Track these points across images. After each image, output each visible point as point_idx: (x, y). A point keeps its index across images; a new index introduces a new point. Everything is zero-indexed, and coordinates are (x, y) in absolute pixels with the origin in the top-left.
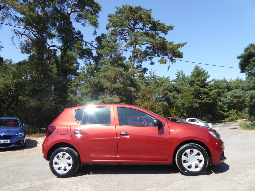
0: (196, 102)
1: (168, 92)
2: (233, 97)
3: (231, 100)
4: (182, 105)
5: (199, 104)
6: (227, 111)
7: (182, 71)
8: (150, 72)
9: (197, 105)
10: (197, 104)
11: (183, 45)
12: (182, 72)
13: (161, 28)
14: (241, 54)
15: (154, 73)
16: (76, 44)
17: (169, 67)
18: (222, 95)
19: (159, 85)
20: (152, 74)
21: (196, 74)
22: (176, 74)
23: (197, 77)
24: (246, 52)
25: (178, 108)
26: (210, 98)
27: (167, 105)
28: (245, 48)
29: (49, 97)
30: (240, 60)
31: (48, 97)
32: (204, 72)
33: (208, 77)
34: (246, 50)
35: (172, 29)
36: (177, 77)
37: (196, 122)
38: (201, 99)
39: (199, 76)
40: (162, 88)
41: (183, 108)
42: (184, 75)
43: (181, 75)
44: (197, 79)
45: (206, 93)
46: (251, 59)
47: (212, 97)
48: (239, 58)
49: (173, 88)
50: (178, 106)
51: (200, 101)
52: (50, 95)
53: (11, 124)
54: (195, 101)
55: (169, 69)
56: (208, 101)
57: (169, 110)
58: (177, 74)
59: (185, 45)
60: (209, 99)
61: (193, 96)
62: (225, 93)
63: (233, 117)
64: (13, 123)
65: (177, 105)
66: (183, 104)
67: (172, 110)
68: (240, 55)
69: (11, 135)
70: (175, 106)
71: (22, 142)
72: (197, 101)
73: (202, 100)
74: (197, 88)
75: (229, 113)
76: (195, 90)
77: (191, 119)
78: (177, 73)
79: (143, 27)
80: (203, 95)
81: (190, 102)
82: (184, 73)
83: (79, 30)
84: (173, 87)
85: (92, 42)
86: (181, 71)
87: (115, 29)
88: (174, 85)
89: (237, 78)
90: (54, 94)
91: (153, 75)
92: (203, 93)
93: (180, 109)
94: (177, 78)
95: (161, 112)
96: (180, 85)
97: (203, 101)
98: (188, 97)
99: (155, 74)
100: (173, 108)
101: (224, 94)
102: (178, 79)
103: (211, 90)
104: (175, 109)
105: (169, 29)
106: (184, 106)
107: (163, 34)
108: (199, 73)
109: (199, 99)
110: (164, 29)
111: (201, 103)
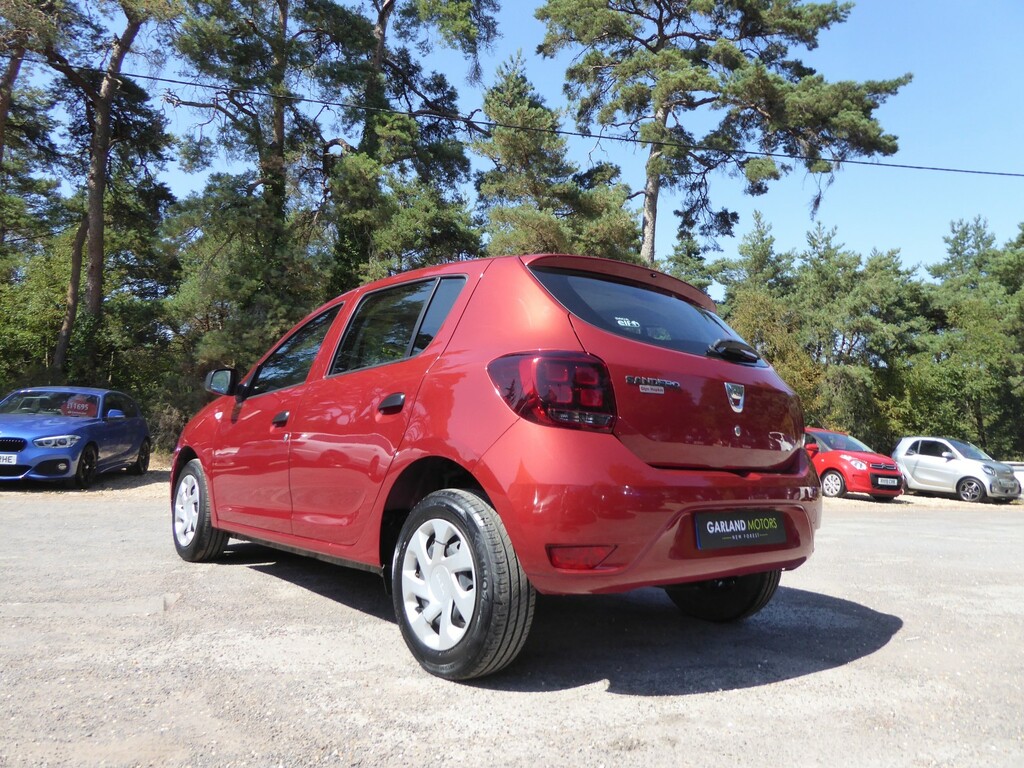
1: (878, 322)
4: (949, 380)
7: (981, 223)
8: (808, 233)
11: (891, 88)
12: (979, 228)
13: (781, 20)
15: (828, 239)
16: (384, 123)
17: (817, 202)
19: (838, 288)
20: (820, 240)
22: (947, 241)
25: (928, 397)
27: (868, 379)
29: (267, 327)
31: (264, 324)
35: (840, 21)
36: (950, 252)
37: (945, 454)
40: (849, 301)
41: (951, 398)
42: (989, 243)
43: (970, 242)
49: (913, 304)
50: (928, 386)
52: (271, 318)
53: (76, 410)
57: (881, 404)
58: (952, 236)
59: (901, 89)
61: (1012, 341)
64: (83, 406)
65: (922, 384)
66: (954, 375)
67: (895, 405)
69: (21, 439)
70: (912, 388)
71: (62, 467)
77: (923, 442)
78: (954, 231)
79: (714, 28)
81: (991, 368)
82: (988, 232)
83: (439, 73)
84: (915, 298)
85: (472, 114)
86: (972, 223)
87: (595, 53)
88: (916, 290)
90: (284, 317)
91: (824, 245)
93: (940, 400)
94: (948, 256)
95: (837, 412)
96: (962, 288)
98: (986, 347)
99: (834, 243)
100: (901, 396)
102: (955, 263)
104: (908, 398)
105: (824, 24)
106: (960, 387)
107: (802, 47)
110: (794, 21)
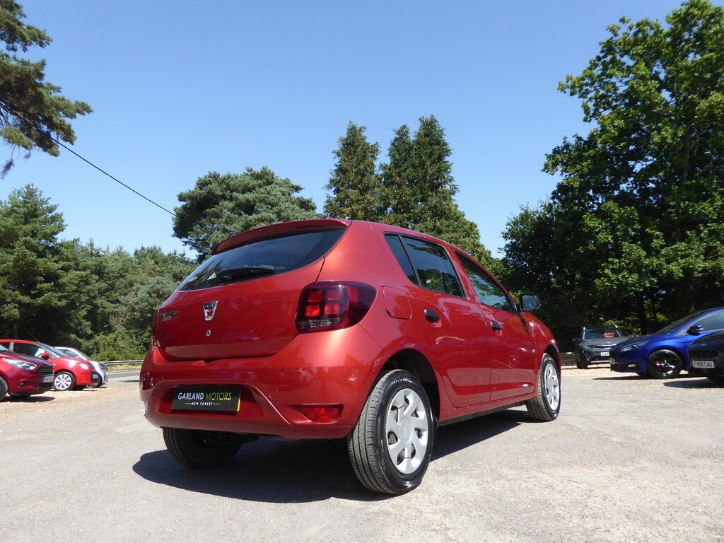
0: (13, 301)
2: (155, 295)
3: (150, 304)
5: (21, 308)
6: (89, 337)
9: (16, 312)
10: (15, 307)
14: (190, 191)
17: (9, 166)
18: (84, 290)
21: (23, 210)
23: (26, 222)
24: (201, 188)
26: (60, 294)
28: (200, 180)
30: (184, 203)
32: (51, 210)
33: (61, 228)
34: (202, 184)
38: (33, 292)
39: (35, 219)
44: (28, 227)
45: (51, 277)
46: (210, 208)
47: (68, 292)
48: (181, 198)
51: (26, 299)
54: (10, 295)
55: (9, 172)
56: (54, 301)
60: (57, 295)
61: (6, 282)
62: (90, 284)
63: (105, 353)
68: (188, 191)
72: (19, 298)
73: (34, 297)
74: (26, 255)
75: (96, 344)
76: (16, 261)
80: (41, 282)
89: (119, 249)
92: (41, 275)
97: (40, 300)
101: (89, 287)
103: (66, 269)
108: (36, 210)
109: (25, 292)
111: (29, 305)
